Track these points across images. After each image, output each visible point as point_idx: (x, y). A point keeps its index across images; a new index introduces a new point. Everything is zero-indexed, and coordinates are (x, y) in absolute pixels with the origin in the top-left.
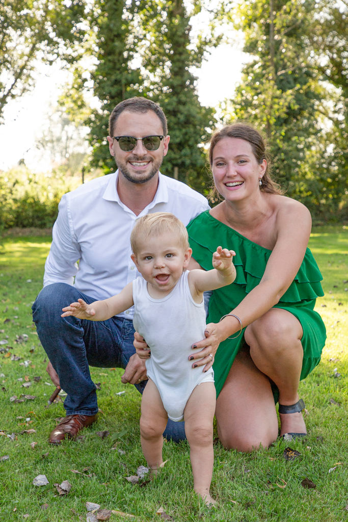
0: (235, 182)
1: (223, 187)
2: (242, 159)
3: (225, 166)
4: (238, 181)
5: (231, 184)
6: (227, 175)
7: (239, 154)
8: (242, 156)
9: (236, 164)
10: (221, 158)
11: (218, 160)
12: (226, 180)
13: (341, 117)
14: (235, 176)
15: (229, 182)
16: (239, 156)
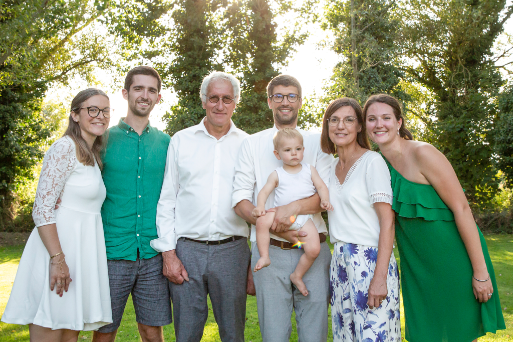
0: (382, 131)
1: (373, 134)
2: (387, 116)
3: (375, 121)
4: (384, 131)
5: (379, 133)
6: (377, 127)
7: (384, 113)
8: (387, 114)
9: (382, 120)
10: (373, 116)
11: (371, 117)
12: (376, 130)
13: (434, 119)
14: (382, 127)
15: (378, 132)
16: (384, 115)
